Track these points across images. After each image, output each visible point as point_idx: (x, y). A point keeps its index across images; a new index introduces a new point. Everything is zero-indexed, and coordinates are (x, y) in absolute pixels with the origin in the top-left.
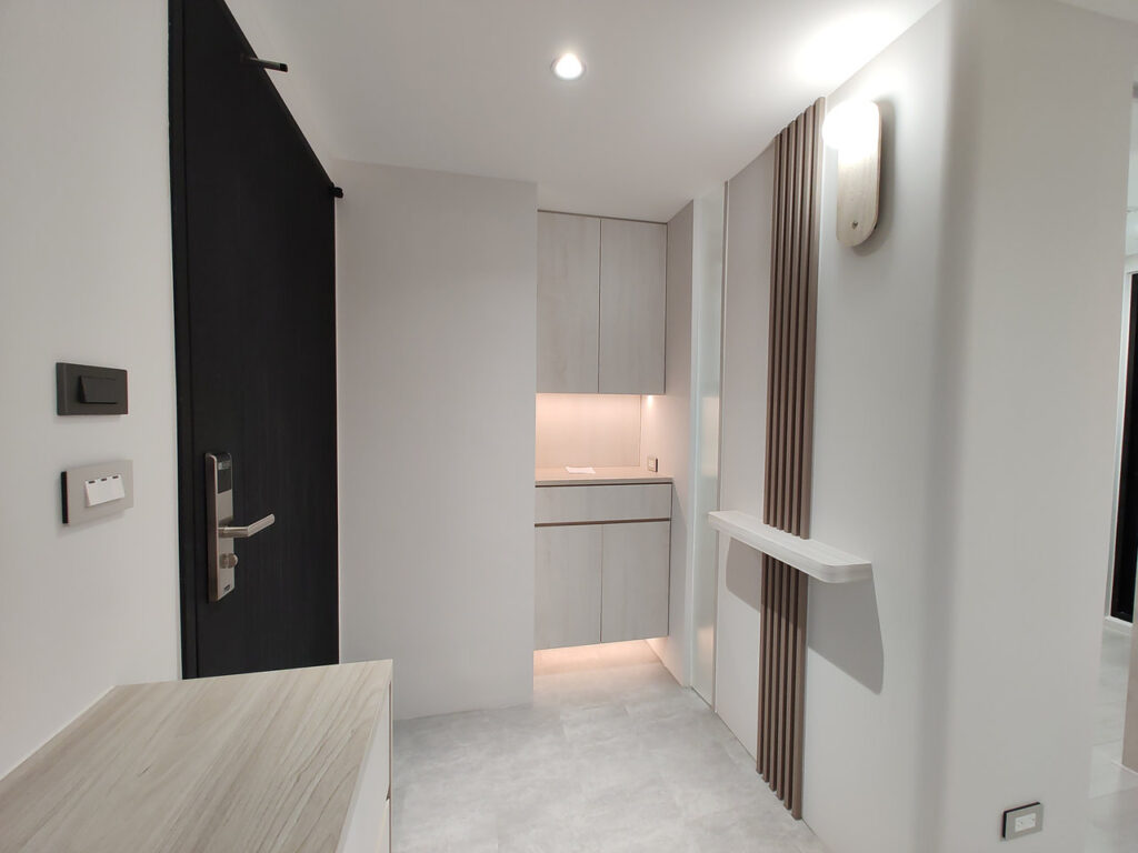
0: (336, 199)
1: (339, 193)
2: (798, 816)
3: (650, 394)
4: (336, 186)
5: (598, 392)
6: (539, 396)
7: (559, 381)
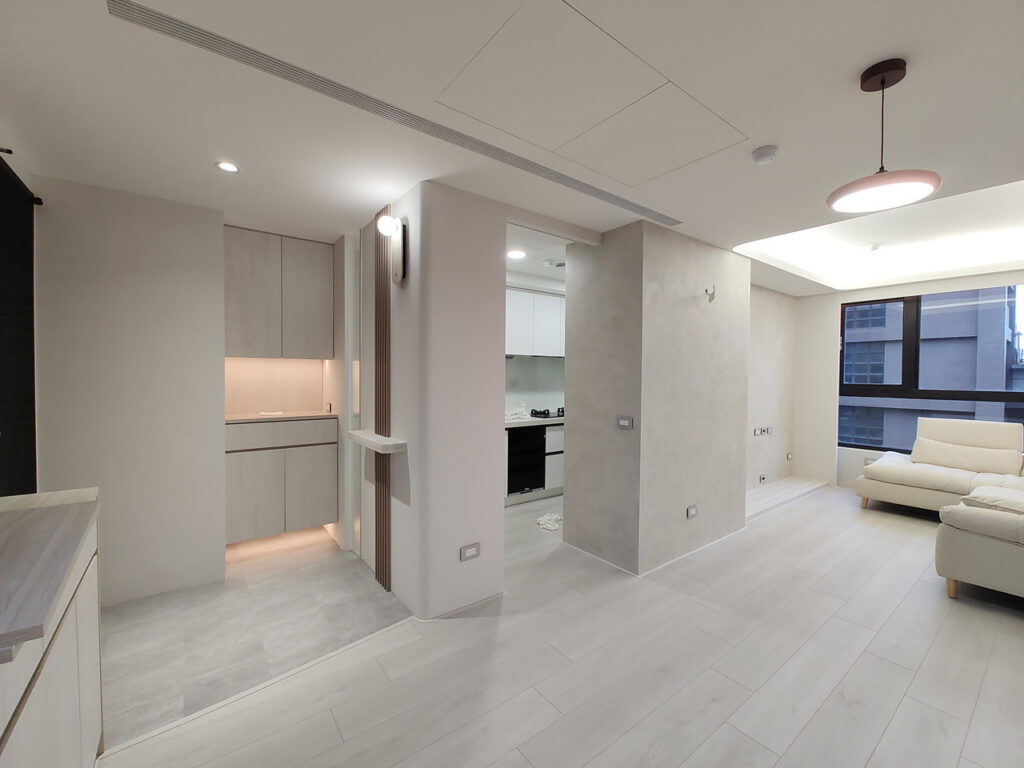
0: (35, 205)
1: (39, 202)
2: (389, 589)
3: (326, 359)
4: (35, 196)
5: (282, 356)
6: (226, 359)
7: (248, 348)
